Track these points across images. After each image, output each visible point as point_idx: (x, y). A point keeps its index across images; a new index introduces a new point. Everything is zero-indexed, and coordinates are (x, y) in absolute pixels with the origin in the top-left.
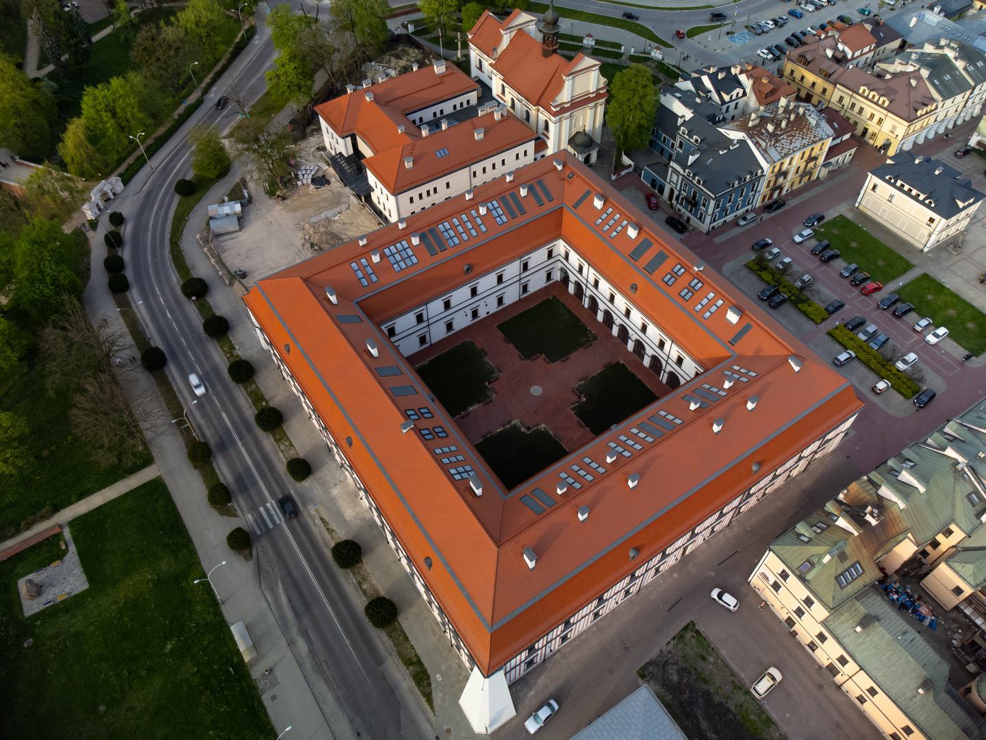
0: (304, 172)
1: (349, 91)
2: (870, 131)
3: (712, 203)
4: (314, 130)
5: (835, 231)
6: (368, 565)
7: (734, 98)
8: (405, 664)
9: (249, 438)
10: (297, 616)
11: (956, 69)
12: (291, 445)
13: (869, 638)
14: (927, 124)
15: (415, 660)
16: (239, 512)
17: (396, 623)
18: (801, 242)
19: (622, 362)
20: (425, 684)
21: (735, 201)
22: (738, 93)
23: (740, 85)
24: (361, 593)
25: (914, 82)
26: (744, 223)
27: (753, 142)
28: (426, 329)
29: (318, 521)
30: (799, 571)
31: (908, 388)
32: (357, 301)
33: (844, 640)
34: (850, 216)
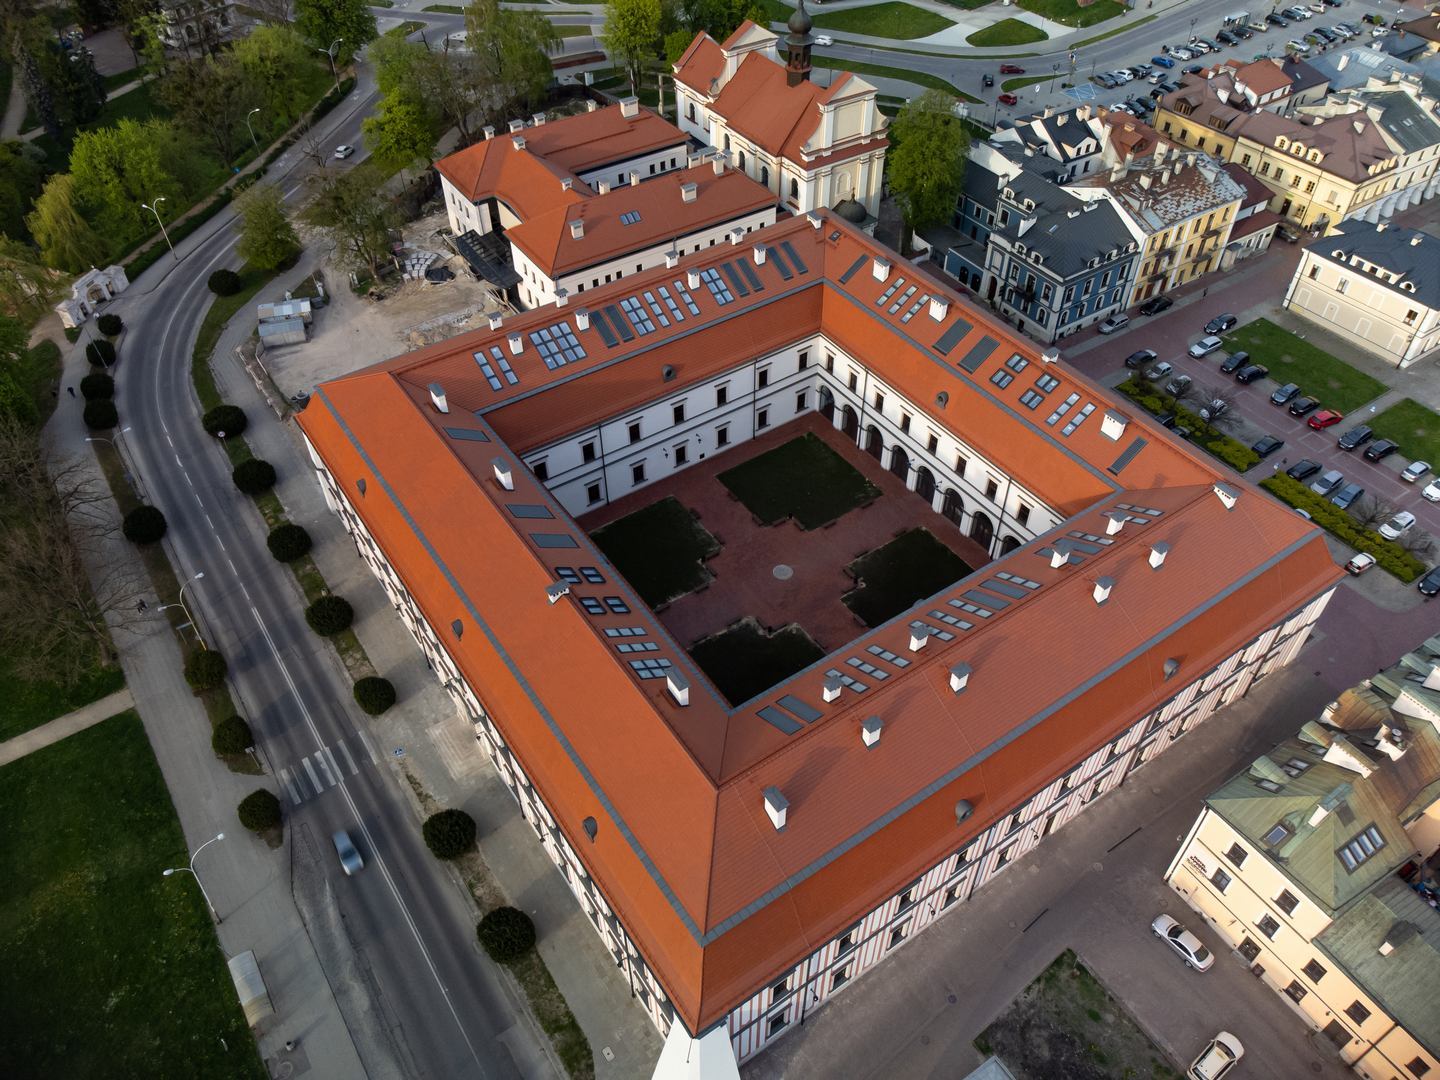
0: (415, 261)
1: (487, 137)
2: (1295, 204)
3: (1060, 291)
4: (434, 208)
5: (1256, 341)
6: (486, 855)
7: (1083, 153)
8: (547, 1031)
9: (295, 648)
10: (355, 944)
11: (1420, 111)
12: (365, 658)
13: (1406, 967)
14: (1383, 192)
15: (565, 1021)
16: (266, 767)
17: (534, 956)
18: (1202, 357)
19: (924, 528)
20: (583, 1063)
21: (1095, 293)
22: (1088, 146)
23: (1090, 134)
24: (472, 902)
25: (1359, 126)
26: (1111, 328)
27: (1119, 201)
28: (599, 474)
29: (403, 782)
30: (1265, 843)
31: (1406, 565)
32: (482, 412)
33: (1359, 971)
34: (1276, 320)
